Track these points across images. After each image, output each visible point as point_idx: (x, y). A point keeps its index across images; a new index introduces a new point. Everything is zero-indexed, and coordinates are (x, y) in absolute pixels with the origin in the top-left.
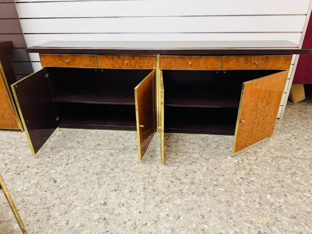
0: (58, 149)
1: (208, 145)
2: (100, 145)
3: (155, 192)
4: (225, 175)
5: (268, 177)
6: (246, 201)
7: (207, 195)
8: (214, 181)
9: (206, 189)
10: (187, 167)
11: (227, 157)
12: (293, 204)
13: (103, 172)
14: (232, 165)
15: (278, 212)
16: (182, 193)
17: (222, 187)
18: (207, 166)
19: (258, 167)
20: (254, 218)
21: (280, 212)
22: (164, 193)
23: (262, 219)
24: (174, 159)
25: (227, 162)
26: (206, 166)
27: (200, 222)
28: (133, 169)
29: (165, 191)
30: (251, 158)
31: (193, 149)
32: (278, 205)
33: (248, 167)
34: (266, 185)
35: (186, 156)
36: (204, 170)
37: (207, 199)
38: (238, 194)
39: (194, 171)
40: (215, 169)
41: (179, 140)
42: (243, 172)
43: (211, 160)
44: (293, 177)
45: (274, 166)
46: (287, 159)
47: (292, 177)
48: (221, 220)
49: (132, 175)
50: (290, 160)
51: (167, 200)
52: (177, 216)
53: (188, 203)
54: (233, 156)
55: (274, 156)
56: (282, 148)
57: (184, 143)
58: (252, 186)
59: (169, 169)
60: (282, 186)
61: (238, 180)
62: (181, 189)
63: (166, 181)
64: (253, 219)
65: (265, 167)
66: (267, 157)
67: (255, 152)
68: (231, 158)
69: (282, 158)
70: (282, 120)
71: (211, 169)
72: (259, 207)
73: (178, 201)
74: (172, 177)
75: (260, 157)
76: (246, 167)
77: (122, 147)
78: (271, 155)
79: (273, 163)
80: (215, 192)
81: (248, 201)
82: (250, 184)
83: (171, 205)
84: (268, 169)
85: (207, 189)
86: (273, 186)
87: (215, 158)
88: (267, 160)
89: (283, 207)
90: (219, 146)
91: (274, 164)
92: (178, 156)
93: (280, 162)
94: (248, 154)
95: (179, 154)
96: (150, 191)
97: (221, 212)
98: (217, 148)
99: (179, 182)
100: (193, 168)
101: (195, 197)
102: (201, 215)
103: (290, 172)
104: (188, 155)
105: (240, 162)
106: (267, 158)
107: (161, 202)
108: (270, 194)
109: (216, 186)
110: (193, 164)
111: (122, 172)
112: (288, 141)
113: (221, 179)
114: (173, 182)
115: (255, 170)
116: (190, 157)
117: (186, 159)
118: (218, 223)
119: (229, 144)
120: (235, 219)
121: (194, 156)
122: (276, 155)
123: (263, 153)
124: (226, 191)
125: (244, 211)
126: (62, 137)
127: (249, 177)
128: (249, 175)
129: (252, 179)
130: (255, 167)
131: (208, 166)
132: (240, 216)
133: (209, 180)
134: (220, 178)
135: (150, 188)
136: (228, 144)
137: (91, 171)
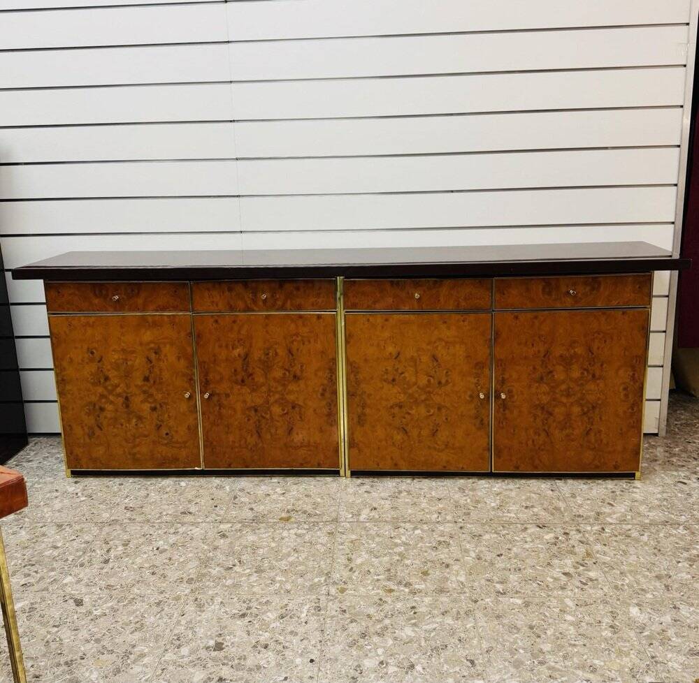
0: (77, 527)
1: (478, 502)
2: (190, 513)
3: (347, 615)
4: (524, 569)
5: (632, 568)
6: (577, 625)
7: (479, 614)
8: (497, 583)
9: (476, 602)
10: (426, 554)
11: (526, 529)
12: (693, 625)
13: (204, 575)
14: (539, 546)
15: (656, 643)
16: (415, 613)
17: (518, 595)
18: (477, 551)
19: (606, 549)
20: (597, 659)
21: (662, 644)
22: (369, 616)
23: (618, 661)
24: (391, 538)
25: (528, 539)
26: (474, 551)
27: (465, 674)
28: (283, 564)
29: (372, 611)
30: (589, 528)
31: (440, 513)
32: (656, 628)
33: (581, 550)
34: (626, 587)
35: (422, 530)
36: (470, 559)
37: (480, 624)
38: (557, 610)
39: (443, 563)
40: (498, 556)
41: (400, 492)
42: (569, 562)
43: (487, 537)
44: (694, 567)
45: (646, 544)
46: (678, 528)
47: (691, 565)
48: (518, 669)
49: (284, 579)
50: (686, 528)
51: (379, 631)
52: (406, 664)
53: (432, 634)
54: (541, 526)
55: (647, 521)
56: (665, 503)
57: (415, 500)
58: (591, 591)
59: (380, 563)
60: (667, 587)
61: (556, 579)
62: (414, 605)
63: (373, 589)
64: (596, 662)
65: (623, 547)
66: (628, 524)
67: (598, 514)
68: (538, 529)
69: (665, 525)
70: (665, 438)
71: (488, 558)
72: (610, 635)
73: (409, 632)
74: (389, 579)
75: (611, 524)
76: (577, 549)
77: (250, 515)
78: (639, 519)
79: (645, 538)
80: (500, 607)
81: (583, 624)
82: (586, 587)
83: (390, 642)
84: (632, 550)
85: (480, 602)
86: (645, 587)
87: (496, 533)
88: (630, 530)
89: (670, 633)
90: (507, 503)
91: (647, 539)
92: (402, 530)
93: (661, 535)
94: (580, 519)
95: (402, 525)
96: (334, 613)
97: (516, 650)
98: (500, 507)
99: (407, 590)
100: (442, 556)
101: (449, 620)
102: (467, 660)
103: (686, 555)
104: (425, 527)
105: (560, 538)
106: (630, 527)
107: (363, 635)
108: (638, 605)
109: (502, 594)
110: (440, 548)
111: (255, 575)
112: (680, 485)
113: (513, 577)
114: (391, 591)
115: (598, 555)
116: (433, 531)
117: (422, 538)
118: (509, 675)
119: (530, 497)
120: (553, 664)
121: (441, 528)
122: (652, 518)
123: (619, 515)
124: (527, 605)
125: (574, 645)
126: (84, 498)
127: (584, 570)
128: (583, 566)
129: (592, 574)
130: (598, 547)
131: (481, 552)
132: (565, 657)
133: (483, 582)
134: (511, 576)
135: (333, 608)
136: (528, 499)
137: (173, 575)
